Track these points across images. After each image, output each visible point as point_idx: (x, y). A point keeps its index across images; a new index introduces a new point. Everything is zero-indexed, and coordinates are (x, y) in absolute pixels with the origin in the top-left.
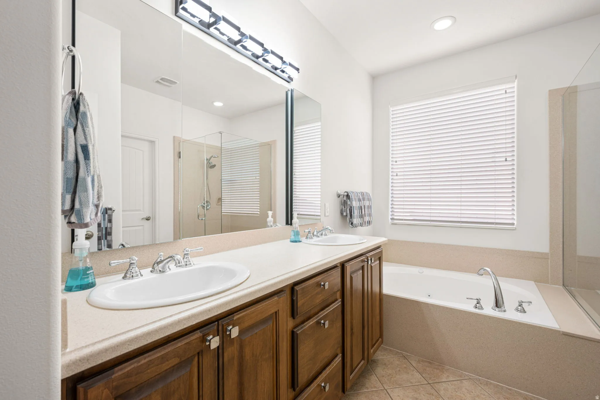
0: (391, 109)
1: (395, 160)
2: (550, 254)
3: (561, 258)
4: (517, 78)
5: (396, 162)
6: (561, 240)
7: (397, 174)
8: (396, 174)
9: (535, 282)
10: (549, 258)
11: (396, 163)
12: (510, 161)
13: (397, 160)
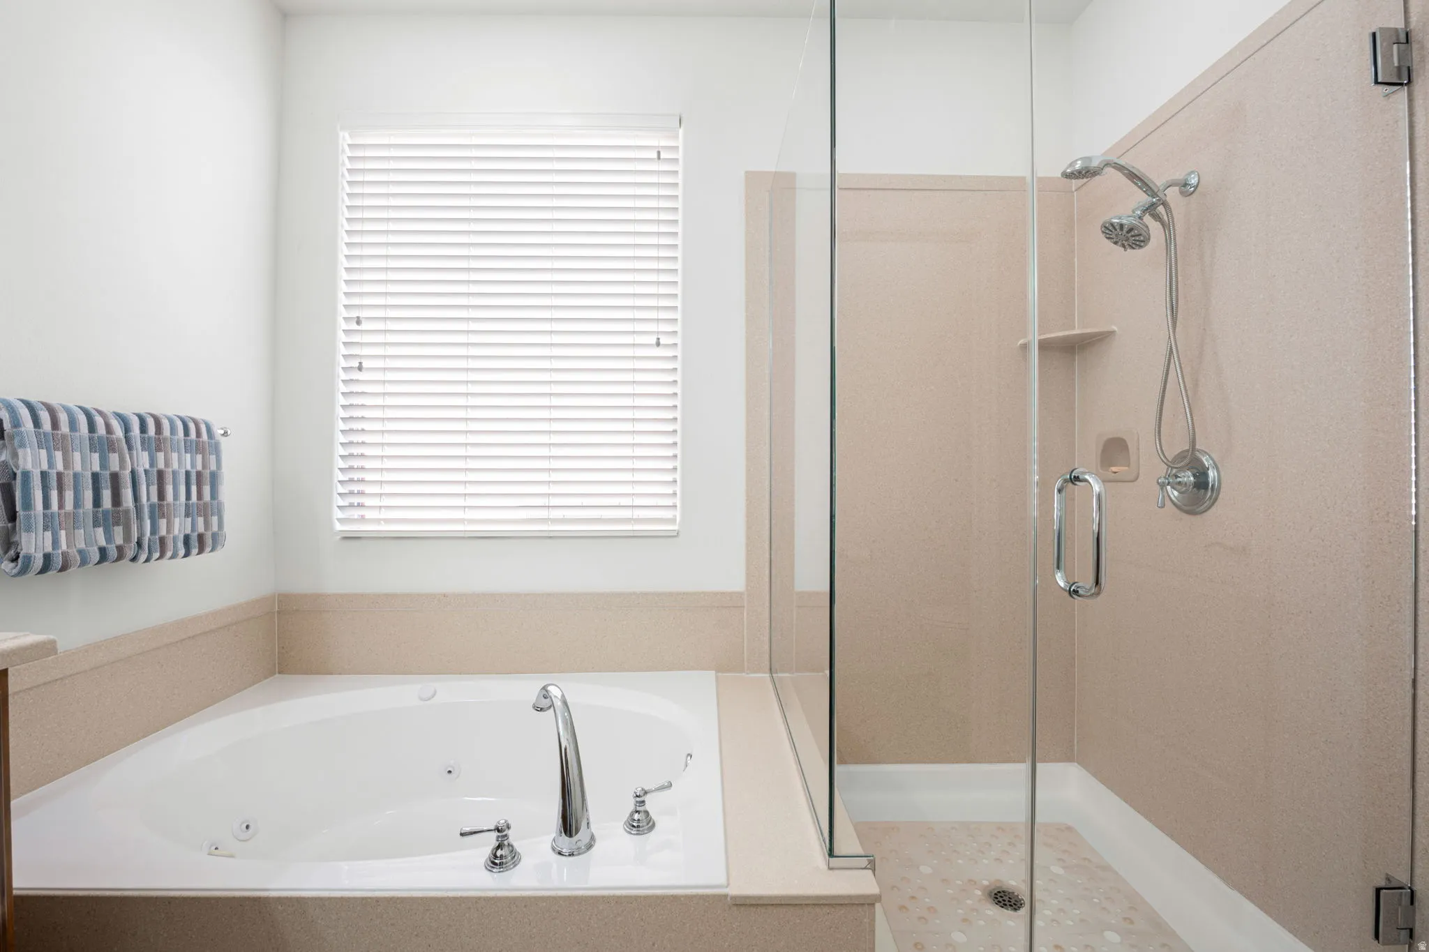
0: (345, 138)
1: (354, 314)
2: (746, 596)
3: (767, 604)
4: (683, 125)
5: (359, 322)
6: (767, 555)
7: (360, 363)
8: (357, 365)
9: (719, 669)
10: (745, 605)
11: (357, 327)
12: (666, 346)
13: (363, 314)
